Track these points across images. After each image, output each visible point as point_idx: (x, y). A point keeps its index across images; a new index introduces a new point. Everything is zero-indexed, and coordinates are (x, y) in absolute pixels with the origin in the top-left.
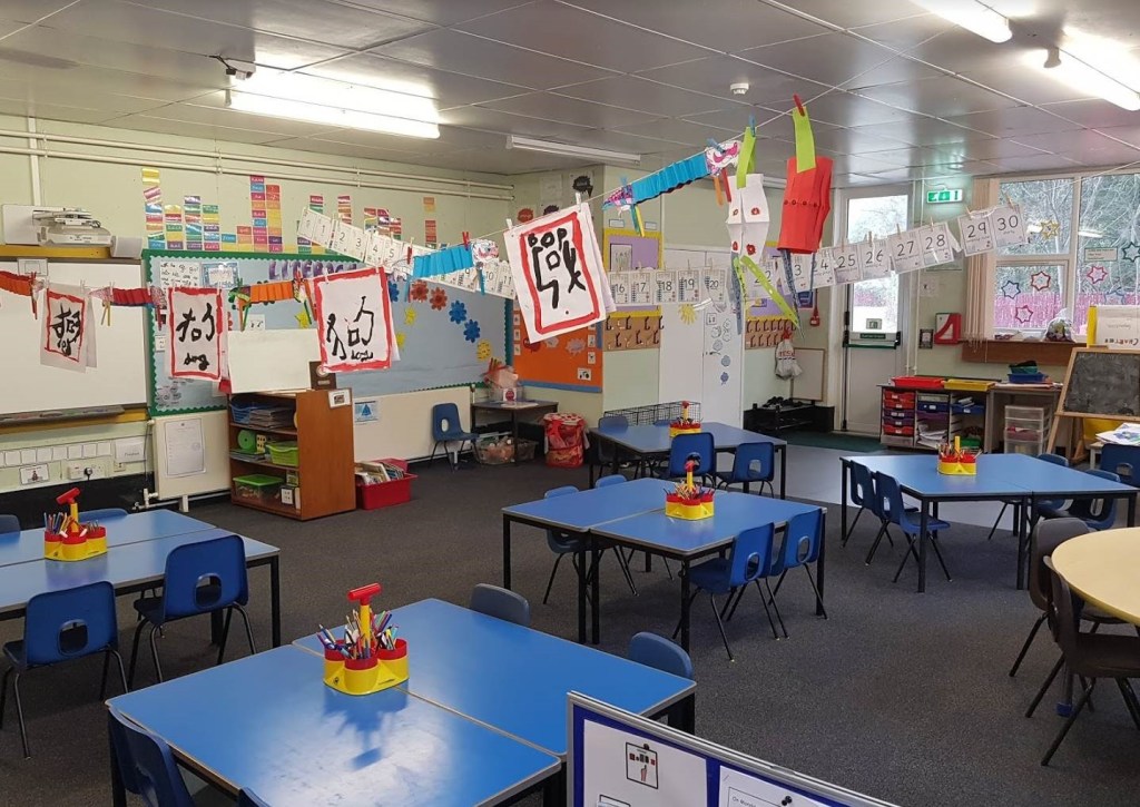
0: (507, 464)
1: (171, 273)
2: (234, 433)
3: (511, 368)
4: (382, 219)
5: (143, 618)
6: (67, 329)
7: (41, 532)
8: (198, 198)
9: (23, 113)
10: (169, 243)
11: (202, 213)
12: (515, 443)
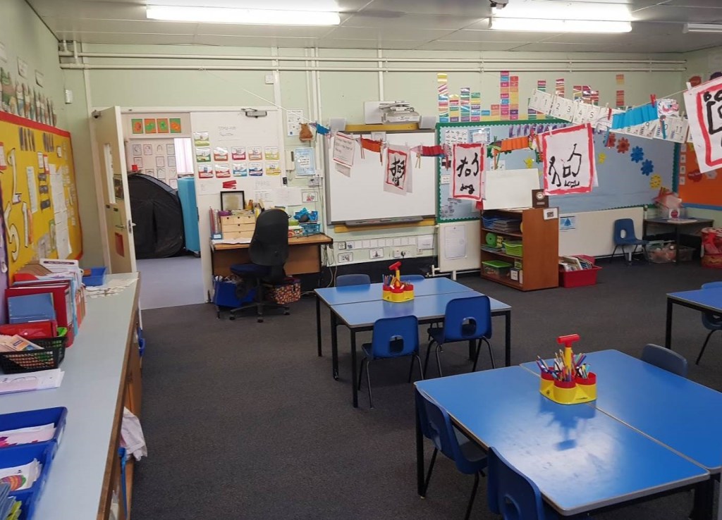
0: (670, 263)
1: (452, 136)
2: (483, 234)
3: (676, 194)
4: (585, 92)
5: (432, 339)
6: (398, 170)
7: (381, 285)
8: (468, 89)
9: (375, 47)
10: (451, 118)
11: (470, 98)
12: (676, 248)
